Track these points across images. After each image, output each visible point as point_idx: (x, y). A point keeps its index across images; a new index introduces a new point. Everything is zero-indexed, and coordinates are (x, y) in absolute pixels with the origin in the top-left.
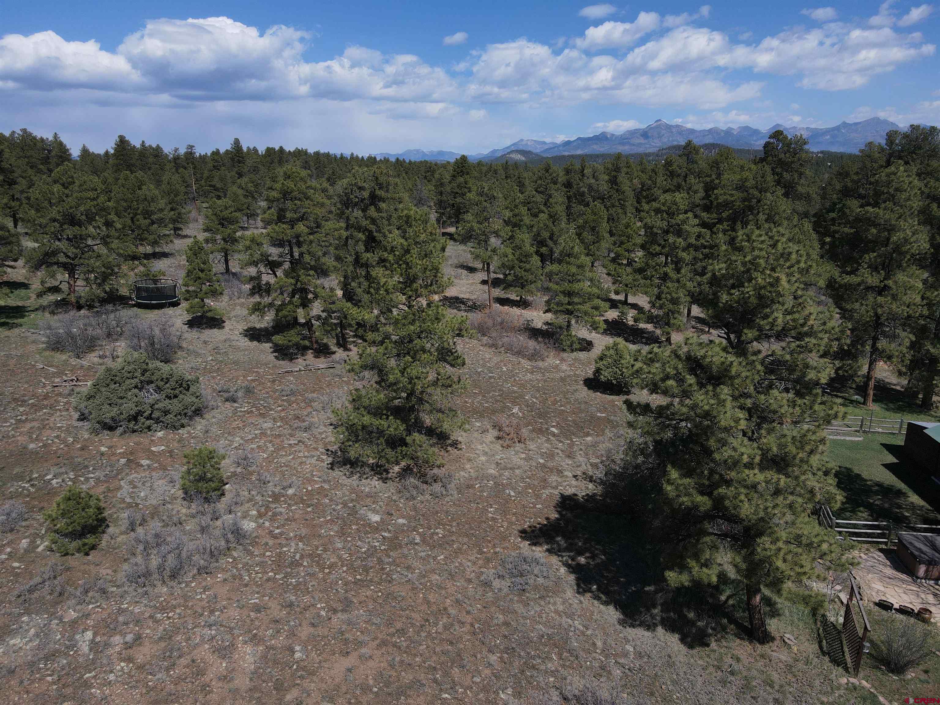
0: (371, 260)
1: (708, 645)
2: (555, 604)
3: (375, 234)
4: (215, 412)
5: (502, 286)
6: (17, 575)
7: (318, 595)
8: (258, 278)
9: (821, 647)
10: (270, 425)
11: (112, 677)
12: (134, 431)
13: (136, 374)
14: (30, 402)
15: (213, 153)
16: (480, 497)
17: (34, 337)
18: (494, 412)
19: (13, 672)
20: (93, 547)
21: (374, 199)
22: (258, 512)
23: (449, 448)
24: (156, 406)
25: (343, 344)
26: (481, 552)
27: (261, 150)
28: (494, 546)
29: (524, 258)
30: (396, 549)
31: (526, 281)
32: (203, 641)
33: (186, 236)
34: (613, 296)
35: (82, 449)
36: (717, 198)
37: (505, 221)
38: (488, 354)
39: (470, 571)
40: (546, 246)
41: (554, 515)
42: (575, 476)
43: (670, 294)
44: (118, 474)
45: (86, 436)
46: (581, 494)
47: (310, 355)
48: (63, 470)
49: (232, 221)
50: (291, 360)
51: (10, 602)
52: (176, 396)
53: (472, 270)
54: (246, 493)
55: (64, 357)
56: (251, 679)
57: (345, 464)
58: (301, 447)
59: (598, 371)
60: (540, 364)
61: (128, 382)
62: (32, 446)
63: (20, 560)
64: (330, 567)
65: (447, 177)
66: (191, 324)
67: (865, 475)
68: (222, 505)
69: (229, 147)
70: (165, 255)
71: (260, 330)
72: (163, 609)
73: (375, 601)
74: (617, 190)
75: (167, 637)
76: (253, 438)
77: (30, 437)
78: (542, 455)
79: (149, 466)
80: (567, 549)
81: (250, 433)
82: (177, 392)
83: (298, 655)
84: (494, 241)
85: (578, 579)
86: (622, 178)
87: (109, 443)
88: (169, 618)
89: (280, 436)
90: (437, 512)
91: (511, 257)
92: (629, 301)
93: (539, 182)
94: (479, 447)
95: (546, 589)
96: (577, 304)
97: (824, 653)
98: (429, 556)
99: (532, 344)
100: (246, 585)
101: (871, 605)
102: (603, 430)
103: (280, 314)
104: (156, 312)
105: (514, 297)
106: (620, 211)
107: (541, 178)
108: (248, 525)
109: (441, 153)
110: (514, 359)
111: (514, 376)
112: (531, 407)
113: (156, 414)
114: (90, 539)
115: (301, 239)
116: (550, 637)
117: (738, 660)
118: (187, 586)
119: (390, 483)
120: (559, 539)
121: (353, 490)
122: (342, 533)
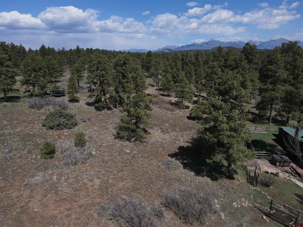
0: (124, 82)
1: (218, 180)
2: (178, 171)
3: (125, 74)
4: (80, 125)
5: (162, 90)
6: (34, 163)
7: (114, 169)
8: (90, 87)
9: (248, 181)
10: (96, 128)
11: (63, 185)
12: (58, 130)
13: (58, 114)
14: (28, 122)
15: (70, 50)
16: (157, 147)
17: (24, 105)
18: (160, 125)
19: (38, 184)
20: (53, 157)
21: (124, 64)
22: (96, 149)
23: (148, 134)
24: (64, 123)
25: (116, 107)
26: (157, 159)
27: (85, 49)
28: (161, 158)
29: (169, 82)
30: (134, 159)
31: (169, 89)
32: (85, 178)
33: (64, 76)
34: (196, 94)
35: (45, 134)
36: (227, 64)
37: (163, 70)
38: (158, 110)
39: (155, 163)
40: (176, 78)
41: (177, 151)
42: (183, 142)
43: (213, 92)
44: (56, 140)
45: (45, 131)
46: (185, 146)
47: (106, 110)
48: (41, 139)
49: (80, 71)
50: (100, 111)
51: (33, 169)
52: (69, 120)
53: (153, 86)
54: (92, 145)
55: (34, 110)
56: (99, 186)
57: (118, 138)
58: (106, 134)
59: (191, 114)
60: (174, 112)
61: (56, 116)
62: (31, 133)
63: (34, 160)
64: (116, 163)
65: (145, 57)
66: (70, 101)
67: (266, 142)
68: (86, 148)
69: (75, 48)
70: (59, 82)
71: (90, 103)
72: (74, 171)
73: (129, 170)
74: (198, 61)
75: (76, 177)
76: (92, 132)
77: (30, 131)
78: (174, 136)
79: (64, 138)
80: (181, 159)
81: (91, 130)
82: (70, 119)
83: (110, 182)
84: (160, 77)
85: (184, 166)
86: (200, 58)
87: (52, 132)
88: (76, 173)
89: (99, 131)
90: (145, 150)
91: (165, 81)
92: (201, 95)
93: (173, 59)
94: (157, 134)
95: (175, 168)
96: (185, 95)
97: (248, 182)
98: (143, 160)
99: (171, 107)
100: (95, 166)
101: (263, 172)
102: (192, 130)
103: (97, 98)
104: (59, 98)
105: (166, 94)
106: (198, 68)
107: (174, 58)
108: (94, 153)
109: (142, 50)
110: (166, 111)
111: (166, 116)
112: (171, 124)
113: (64, 125)
114: (52, 155)
115: (104, 75)
116: (176, 178)
117: (225, 183)
118: (79, 166)
119: (131, 143)
120: (179, 156)
121: (121, 145)
122: (119, 155)
